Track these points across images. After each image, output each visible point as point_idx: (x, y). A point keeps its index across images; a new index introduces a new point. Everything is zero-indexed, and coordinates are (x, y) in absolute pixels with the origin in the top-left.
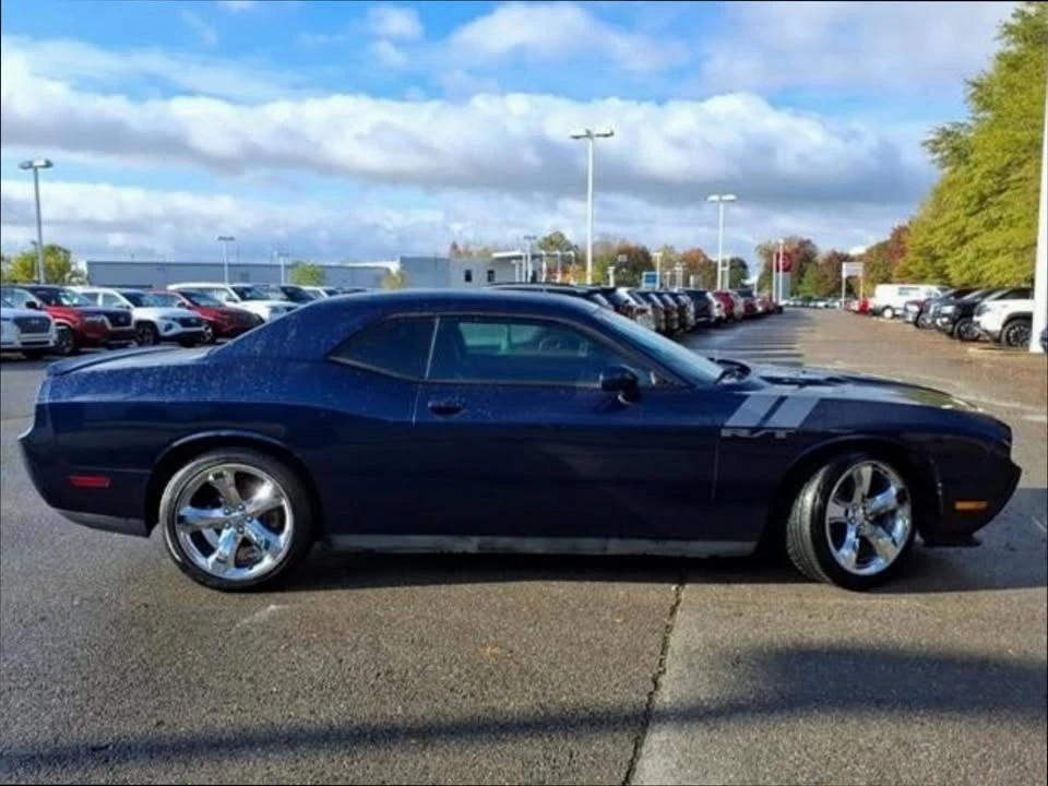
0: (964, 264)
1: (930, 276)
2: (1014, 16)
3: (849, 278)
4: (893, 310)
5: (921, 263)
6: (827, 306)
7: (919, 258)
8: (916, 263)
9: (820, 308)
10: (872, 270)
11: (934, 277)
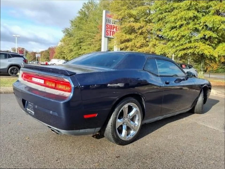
0: (71, 56)
1: (61, 58)
2: (80, 10)
3: (38, 57)
4: (56, 64)
5: (59, 55)
6: (32, 63)
7: (58, 54)
8: (58, 55)
9: (30, 63)
10: (44, 56)
11: (62, 58)
